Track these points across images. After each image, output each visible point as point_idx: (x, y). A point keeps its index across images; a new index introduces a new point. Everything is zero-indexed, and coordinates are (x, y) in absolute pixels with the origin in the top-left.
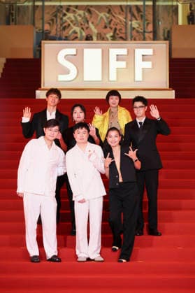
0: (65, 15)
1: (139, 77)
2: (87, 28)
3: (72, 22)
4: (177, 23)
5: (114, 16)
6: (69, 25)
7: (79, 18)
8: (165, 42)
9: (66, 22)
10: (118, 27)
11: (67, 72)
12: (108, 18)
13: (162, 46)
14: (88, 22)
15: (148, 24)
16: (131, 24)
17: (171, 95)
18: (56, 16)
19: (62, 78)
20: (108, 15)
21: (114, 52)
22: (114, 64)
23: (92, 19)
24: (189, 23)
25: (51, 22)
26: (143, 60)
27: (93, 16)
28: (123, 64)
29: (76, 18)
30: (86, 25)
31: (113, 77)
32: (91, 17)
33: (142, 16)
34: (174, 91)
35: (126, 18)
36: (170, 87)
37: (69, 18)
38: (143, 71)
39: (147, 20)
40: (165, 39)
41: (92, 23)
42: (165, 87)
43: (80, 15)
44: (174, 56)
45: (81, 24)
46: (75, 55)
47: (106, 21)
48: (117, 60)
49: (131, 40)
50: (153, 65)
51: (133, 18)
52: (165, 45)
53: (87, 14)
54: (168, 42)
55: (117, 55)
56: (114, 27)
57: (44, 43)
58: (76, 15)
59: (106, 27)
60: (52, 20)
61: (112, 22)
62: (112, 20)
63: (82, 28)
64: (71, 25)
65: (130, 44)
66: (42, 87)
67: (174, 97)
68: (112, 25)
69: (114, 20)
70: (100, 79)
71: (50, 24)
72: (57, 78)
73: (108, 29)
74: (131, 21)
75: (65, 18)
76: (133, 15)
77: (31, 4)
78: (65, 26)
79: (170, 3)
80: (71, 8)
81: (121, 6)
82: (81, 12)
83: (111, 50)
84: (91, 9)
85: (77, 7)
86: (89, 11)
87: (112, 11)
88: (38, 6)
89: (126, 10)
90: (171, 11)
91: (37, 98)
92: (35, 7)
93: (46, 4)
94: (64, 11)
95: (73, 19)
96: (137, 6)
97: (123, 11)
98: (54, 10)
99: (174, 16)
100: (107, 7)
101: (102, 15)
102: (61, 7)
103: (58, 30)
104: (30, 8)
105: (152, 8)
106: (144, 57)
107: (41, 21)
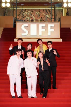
0: (24, 13)
1: (49, 34)
2: (32, 17)
3: (26, 15)
4: (63, 15)
5: (41, 13)
6: (25, 16)
7: (29, 14)
8: (58, 22)
9: (24, 15)
10: (42, 17)
11: (25, 32)
12: (39, 14)
13: (58, 24)
14: (32, 15)
15: (53, 16)
16: (47, 16)
17: (61, 40)
18: (21, 13)
19: (23, 34)
20: (39, 13)
21: (41, 26)
22: (41, 30)
23: (33, 14)
24: (67, 16)
25: (19, 15)
26: (51, 28)
27: (34, 13)
28: (44, 30)
29: (28, 14)
30: (31, 16)
31: (40, 34)
32: (33, 13)
33: (50, 13)
34: (61, 39)
35: (45, 14)
36: (60, 38)
37: (25, 14)
38: (51, 32)
39: (52, 14)
40: (58, 21)
41: (33, 15)
42: (59, 38)
43: (29, 13)
44: (62, 27)
45: (30, 16)
46: (27, 27)
47: (38, 15)
48: (42, 28)
49: (47, 21)
50: (54, 30)
51: (48, 14)
52: (58, 23)
53: (31, 12)
54: (59, 22)
55: (42, 27)
56: (41, 17)
57: (17, 22)
58: (28, 13)
59: (38, 17)
60: (20, 14)
61: (40, 15)
62: (40, 14)
63: (30, 17)
64: (26, 16)
65: (47, 23)
66: (16, 38)
67: (61, 41)
68: (40, 16)
69: (41, 14)
70: (36, 35)
71: (19, 16)
72: (21, 34)
73: (39, 17)
74: (47, 15)
75: (24, 14)
76: (47, 13)
77: (12, 9)
78: (24, 17)
79: (60, 9)
80: (26, 10)
81: (43, 10)
82: (30, 12)
83: (40, 25)
84: (33, 11)
85: (28, 10)
86: (32, 11)
87: (40, 11)
88: (15, 10)
89: (45, 11)
90: (60, 11)
91: (14, 41)
92: (14, 10)
93: (17, 9)
94: (24, 11)
95: (27, 14)
96: (49, 10)
97: (44, 11)
98: (20, 11)
99: (62, 13)
100: (38, 10)
101: (37, 13)
102: (23, 10)
103: (22, 18)
104: (12, 11)
105: (54, 10)
106: (51, 27)
107: (16, 15)
